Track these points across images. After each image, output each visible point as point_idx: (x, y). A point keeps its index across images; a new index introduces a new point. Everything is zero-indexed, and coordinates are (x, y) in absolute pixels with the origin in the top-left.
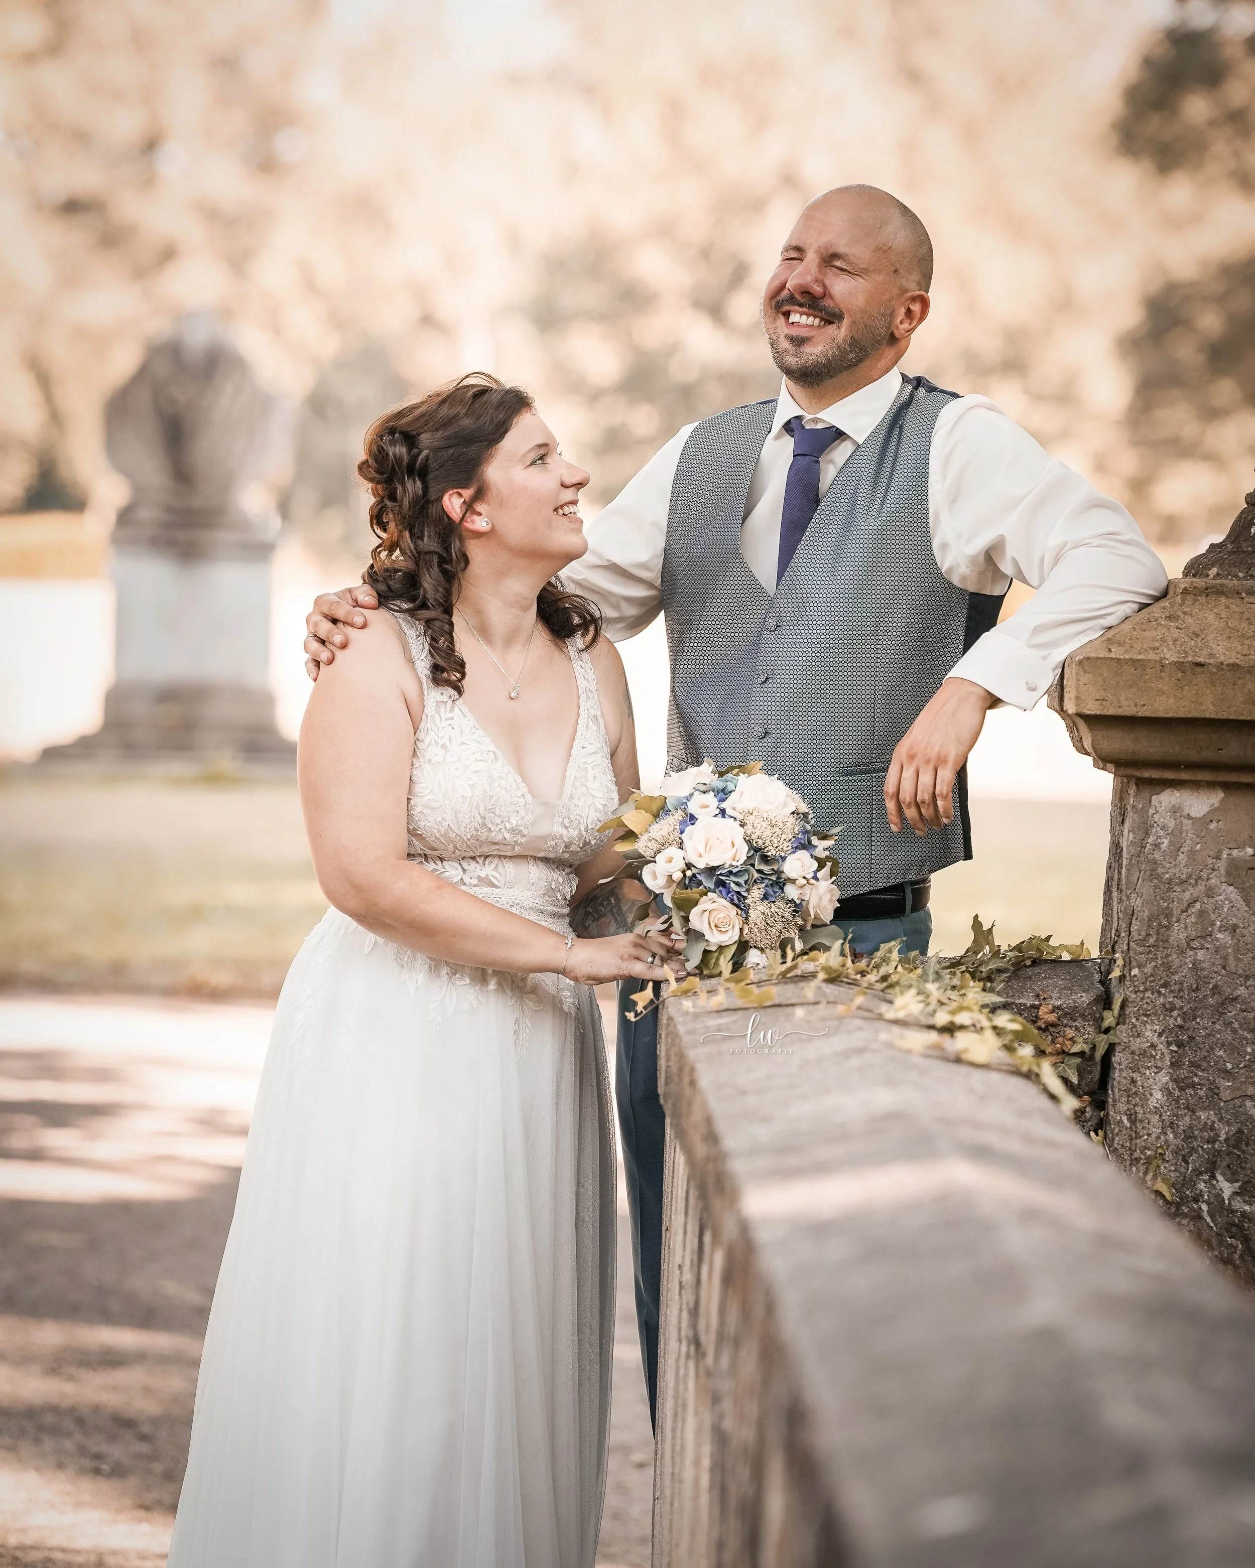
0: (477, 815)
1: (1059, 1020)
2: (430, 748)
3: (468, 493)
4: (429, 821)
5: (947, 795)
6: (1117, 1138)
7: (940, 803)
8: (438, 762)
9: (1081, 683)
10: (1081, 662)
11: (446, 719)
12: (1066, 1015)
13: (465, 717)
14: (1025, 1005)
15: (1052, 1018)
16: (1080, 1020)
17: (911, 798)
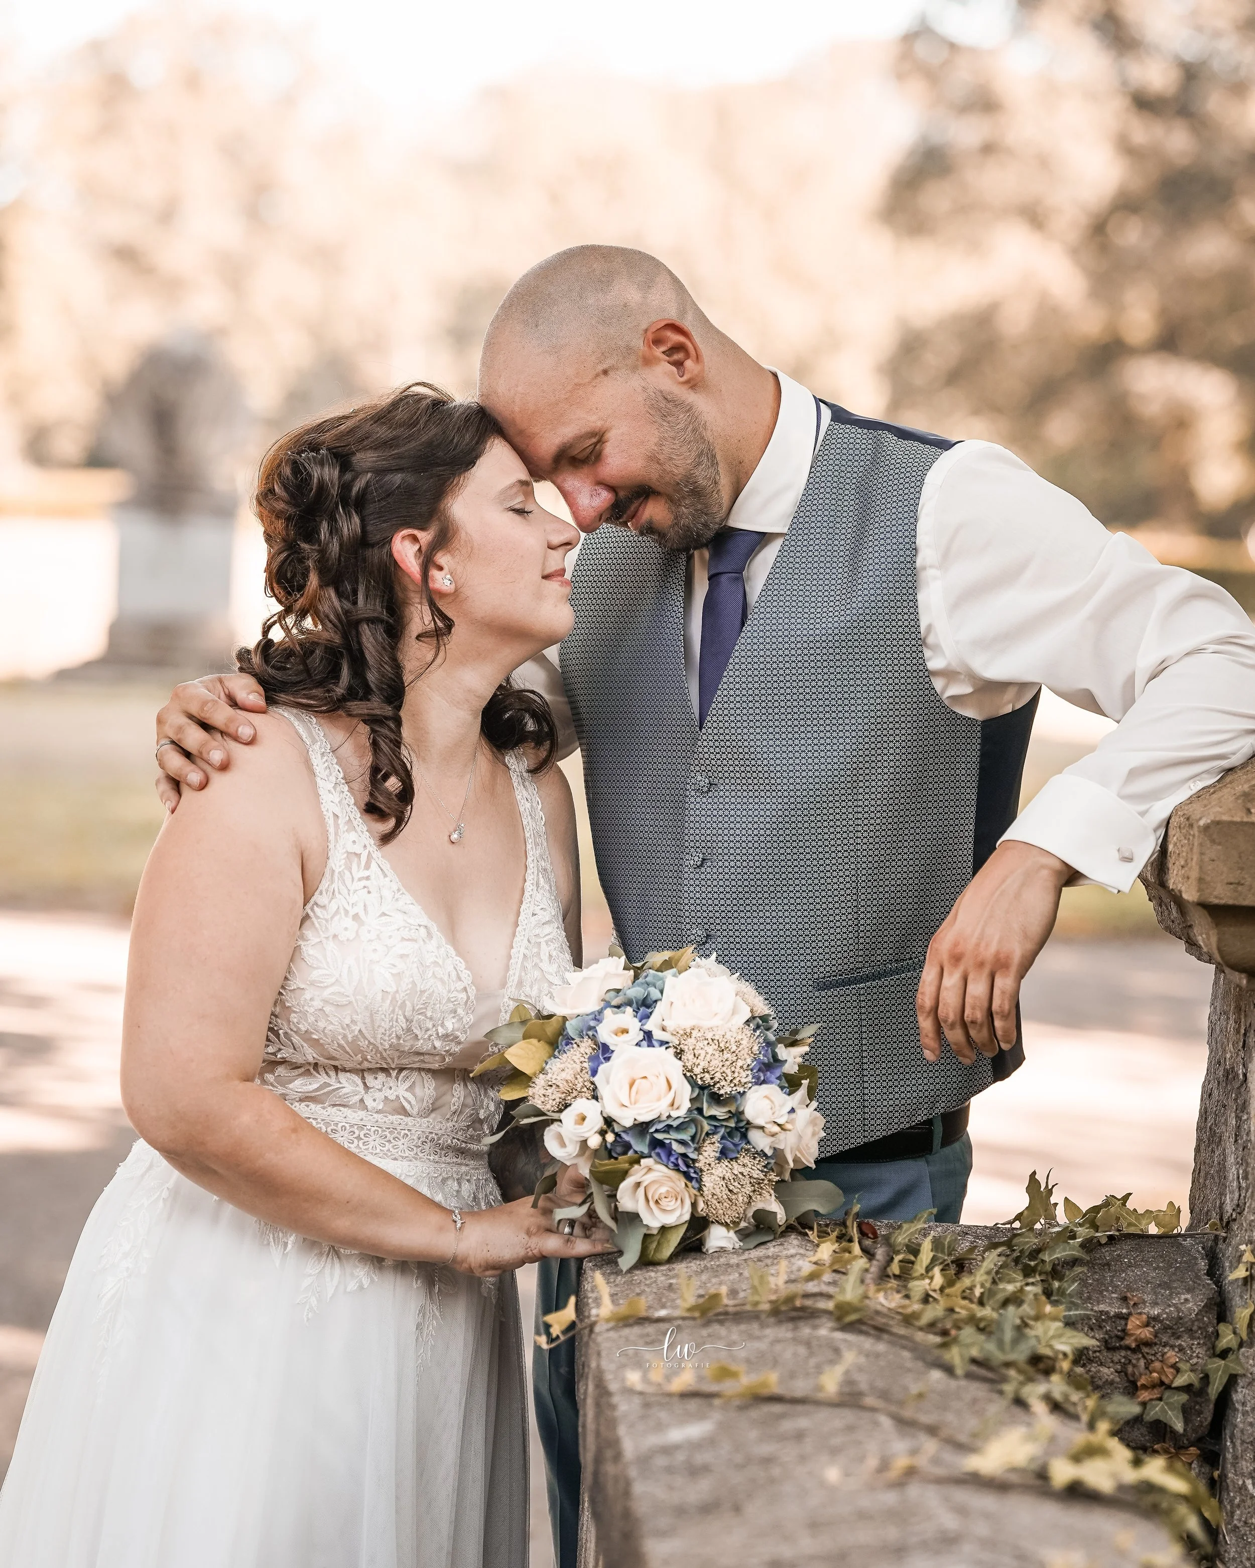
0: (402, 1017)
1: (1156, 1336)
2: (337, 918)
3: (426, 537)
4: (332, 1023)
5: (1009, 1013)
6: (1238, 1512)
7: (998, 1024)
8: (348, 940)
9: (1206, 858)
10: (1207, 828)
11: (360, 879)
12: (1166, 1328)
13: (385, 876)
14: (1107, 1313)
15: (1146, 1333)
16: (1186, 1337)
17: (955, 1015)
